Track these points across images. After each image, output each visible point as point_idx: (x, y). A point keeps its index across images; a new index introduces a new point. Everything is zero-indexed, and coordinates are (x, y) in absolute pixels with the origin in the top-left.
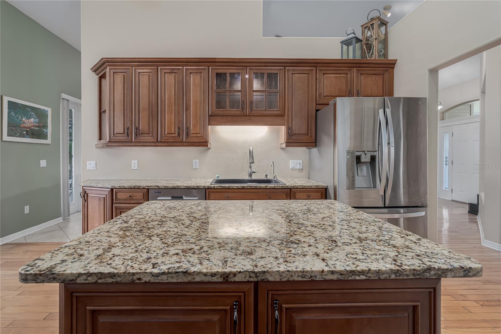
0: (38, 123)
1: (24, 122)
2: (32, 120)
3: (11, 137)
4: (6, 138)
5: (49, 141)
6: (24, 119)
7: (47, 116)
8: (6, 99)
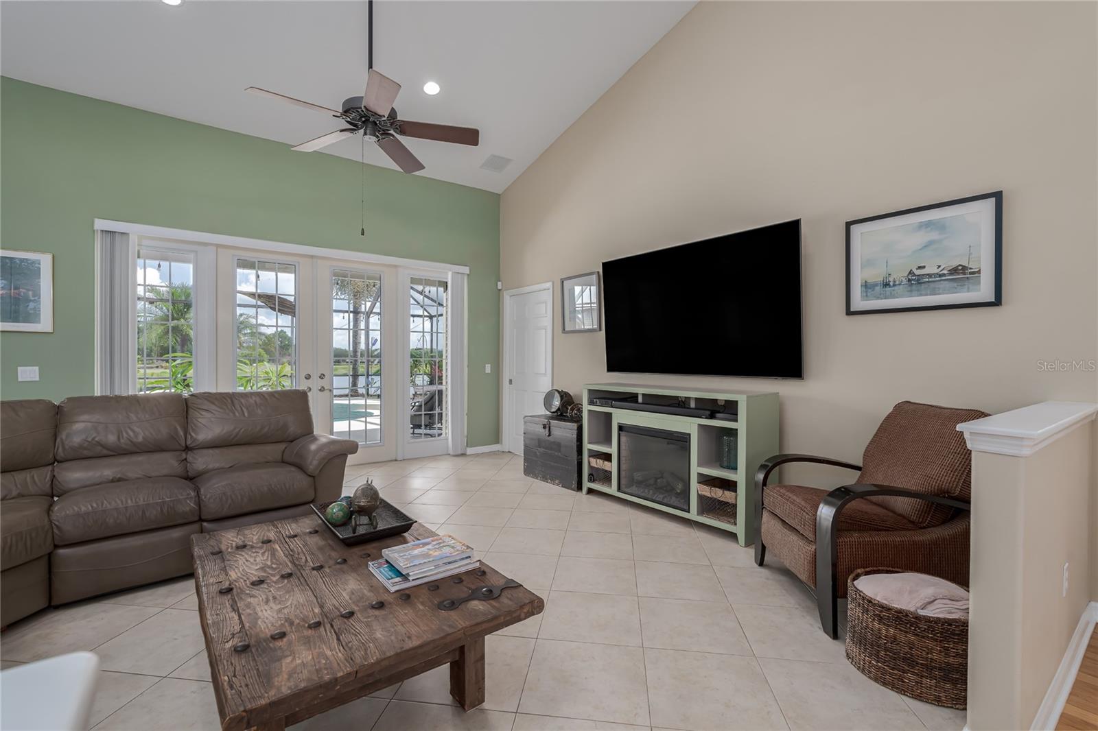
5: (46, 326)
7: (37, 273)
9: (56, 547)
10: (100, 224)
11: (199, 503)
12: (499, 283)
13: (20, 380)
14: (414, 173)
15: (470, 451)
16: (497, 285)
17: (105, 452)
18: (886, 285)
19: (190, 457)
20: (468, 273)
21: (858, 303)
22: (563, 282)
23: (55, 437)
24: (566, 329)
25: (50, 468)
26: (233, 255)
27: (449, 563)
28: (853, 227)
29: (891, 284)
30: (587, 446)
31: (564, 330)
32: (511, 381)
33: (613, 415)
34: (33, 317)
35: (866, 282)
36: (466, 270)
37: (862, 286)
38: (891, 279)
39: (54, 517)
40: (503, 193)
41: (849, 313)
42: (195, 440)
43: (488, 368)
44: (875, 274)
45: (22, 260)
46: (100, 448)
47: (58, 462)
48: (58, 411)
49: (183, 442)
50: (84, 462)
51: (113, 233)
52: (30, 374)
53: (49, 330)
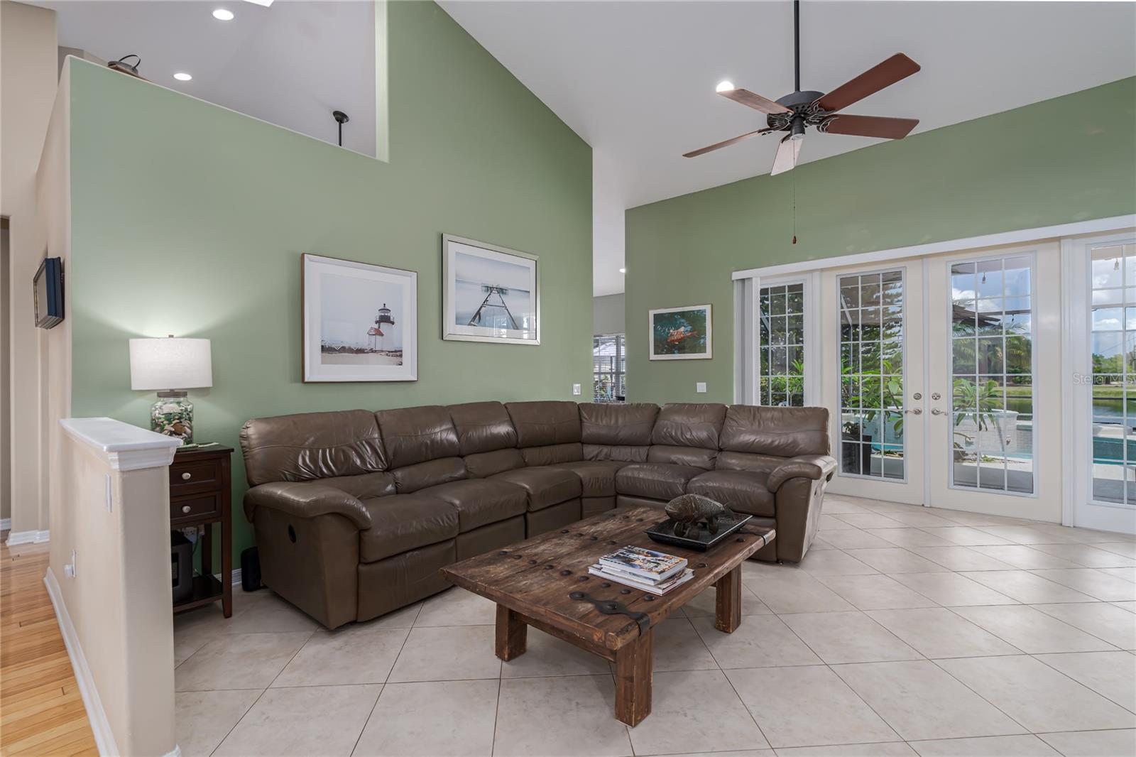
0: (690, 331)
1: (672, 335)
2: (682, 329)
3: (657, 356)
4: (653, 357)
5: (708, 355)
6: (671, 331)
7: (704, 319)
8: (652, 313)
9: (618, 494)
10: (736, 275)
13: (698, 391)
14: (909, 135)
17: (674, 443)
23: (654, 425)
25: (648, 447)
26: (837, 276)
27: (634, 574)
34: (703, 350)
39: (617, 474)
42: (724, 443)
45: (698, 311)
46: (671, 439)
47: (652, 445)
48: (658, 410)
49: (717, 445)
50: (664, 447)
51: (743, 280)
52: (702, 387)
53: (710, 357)
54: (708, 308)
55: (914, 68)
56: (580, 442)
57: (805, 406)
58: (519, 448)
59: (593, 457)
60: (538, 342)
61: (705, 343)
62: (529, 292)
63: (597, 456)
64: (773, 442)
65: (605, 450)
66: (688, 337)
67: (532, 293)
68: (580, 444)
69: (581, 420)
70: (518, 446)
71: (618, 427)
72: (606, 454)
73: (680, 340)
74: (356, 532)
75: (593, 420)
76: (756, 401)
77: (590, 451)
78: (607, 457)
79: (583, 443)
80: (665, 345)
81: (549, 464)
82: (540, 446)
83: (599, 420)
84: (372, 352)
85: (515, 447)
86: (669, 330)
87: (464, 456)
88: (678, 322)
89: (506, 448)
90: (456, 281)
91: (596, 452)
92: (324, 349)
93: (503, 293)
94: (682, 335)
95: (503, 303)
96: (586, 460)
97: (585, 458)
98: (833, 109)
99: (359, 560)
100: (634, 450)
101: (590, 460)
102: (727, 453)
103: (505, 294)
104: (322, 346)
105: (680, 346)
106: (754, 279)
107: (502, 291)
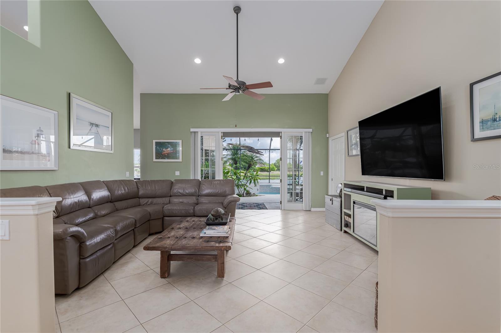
0: (173, 150)
1: (164, 151)
2: (169, 149)
3: (157, 160)
4: (155, 160)
5: (180, 160)
6: (164, 150)
8: (154, 141)
9: (164, 216)
10: (192, 130)
11: (194, 210)
12: (328, 134)
15: (313, 209)
16: (326, 136)
17: (180, 195)
18: (495, 120)
19: (199, 198)
20: (312, 131)
21: (478, 134)
22: (348, 132)
23: (171, 189)
24: (349, 155)
25: (169, 197)
27: (218, 232)
28: (475, 87)
29: (498, 119)
30: (344, 210)
31: (348, 155)
32: (332, 179)
33: (351, 196)
34: (178, 158)
35: (482, 119)
36: (311, 130)
37: (480, 122)
38: (497, 116)
39: (163, 209)
40: (329, 93)
41: (474, 140)
42: (201, 193)
43: (322, 174)
44: (488, 114)
45: (176, 142)
46: (179, 193)
47: (171, 196)
48: (172, 183)
49: (198, 194)
50: (176, 197)
51: (195, 132)
52: (177, 173)
53: (181, 161)
54: (180, 141)
55: (272, 86)
56: (138, 198)
57: (216, 179)
58: (112, 202)
59: (145, 204)
60: (112, 152)
61: (179, 155)
62: (109, 127)
63: (147, 203)
64: (218, 192)
65: (150, 200)
66: (172, 153)
67: (110, 128)
68: (138, 199)
69: (138, 188)
70: (112, 201)
71: (156, 190)
72: (151, 202)
73: (168, 154)
74: (79, 244)
75: (144, 187)
76: (199, 178)
77: (143, 201)
78: (151, 203)
79: (139, 198)
80: (160, 155)
81: (127, 208)
82: (121, 201)
83: (147, 187)
84: (33, 154)
85: (110, 202)
86: (163, 149)
87: (91, 207)
88: (167, 146)
89: (107, 202)
90: (77, 118)
91: (146, 201)
92: (5, 151)
93: (98, 127)
94: (169, 152)
95: (98, 132)
96: (142, 205)
97: (141, 204)
98: (249, 89)
99: (80, 257)
100: (164, 199)
101: (144, 205)
102: (203, 197)
103: (99, 127)
104: (4, 150)
105: (168, 156)
106: (199, 132)
107: (97, 126)
